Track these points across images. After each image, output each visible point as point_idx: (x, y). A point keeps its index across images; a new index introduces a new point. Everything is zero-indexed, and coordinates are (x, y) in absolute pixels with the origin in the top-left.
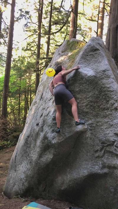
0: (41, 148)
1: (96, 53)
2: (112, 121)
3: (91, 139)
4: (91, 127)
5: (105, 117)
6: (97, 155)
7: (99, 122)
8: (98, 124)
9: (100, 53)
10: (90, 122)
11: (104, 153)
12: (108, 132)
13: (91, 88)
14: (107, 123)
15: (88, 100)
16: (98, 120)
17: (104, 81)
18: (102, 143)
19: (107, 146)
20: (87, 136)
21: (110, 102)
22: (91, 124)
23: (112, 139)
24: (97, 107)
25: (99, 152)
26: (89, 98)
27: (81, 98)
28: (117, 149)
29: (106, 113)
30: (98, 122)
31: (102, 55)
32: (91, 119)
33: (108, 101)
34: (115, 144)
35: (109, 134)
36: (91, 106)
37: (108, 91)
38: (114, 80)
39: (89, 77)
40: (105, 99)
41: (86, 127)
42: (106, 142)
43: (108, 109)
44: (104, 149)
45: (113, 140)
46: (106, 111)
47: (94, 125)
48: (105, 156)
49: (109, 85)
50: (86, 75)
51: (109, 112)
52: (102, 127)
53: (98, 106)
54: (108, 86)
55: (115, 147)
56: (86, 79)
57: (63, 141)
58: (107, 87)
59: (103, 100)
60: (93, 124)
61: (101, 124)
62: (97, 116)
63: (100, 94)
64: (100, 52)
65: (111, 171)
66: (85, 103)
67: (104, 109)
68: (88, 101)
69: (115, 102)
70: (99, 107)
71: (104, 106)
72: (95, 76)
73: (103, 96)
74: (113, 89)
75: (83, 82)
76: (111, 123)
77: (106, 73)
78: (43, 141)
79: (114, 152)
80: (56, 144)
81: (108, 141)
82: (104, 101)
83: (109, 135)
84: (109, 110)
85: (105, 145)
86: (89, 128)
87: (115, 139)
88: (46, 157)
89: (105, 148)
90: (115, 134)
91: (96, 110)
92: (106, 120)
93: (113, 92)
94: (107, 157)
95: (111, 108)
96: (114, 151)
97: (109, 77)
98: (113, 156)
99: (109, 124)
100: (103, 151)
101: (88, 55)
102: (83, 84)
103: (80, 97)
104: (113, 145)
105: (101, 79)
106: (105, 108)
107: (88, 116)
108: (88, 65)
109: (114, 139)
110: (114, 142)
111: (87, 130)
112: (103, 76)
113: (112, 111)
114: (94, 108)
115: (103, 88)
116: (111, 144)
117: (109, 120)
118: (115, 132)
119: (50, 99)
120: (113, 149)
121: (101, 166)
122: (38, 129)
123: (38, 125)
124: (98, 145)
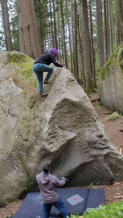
0: (39, 158)
2: (93, 128)
5: (89, 126)
6: (85, 151)
8: (84, 132)
10: (78, 131)
11: (90, 148)
13: (78, 109)
16: (83, 129)
17: (86, 104)
18: (88, 143)
20: (76, 140)
21: (91, 117)
23: (95, 139)
24: (82, 121)
25: (86, 149)
26: (76, 116)
28: (99, 144)
32: (78, 129)
34: (98, 142)
36: (78, 121)
37: (89, 110)
39: (75, 102)
40: (87, 115)
41: (76, 135)
42: (91, 142)
43: (90, 121)
44: (90, 146)
46: (89, 123)
47: (82, 133)
50: (73, 101)
51: (91, 123)
54: (89, 107)
56: (73, 103)
57: (59, 148)
60: (80, 132)
62: (82, 127)
63: (84, 113)
64: (75, 82)
65: (96, 158)
66: (73, 119)
67: (87, 122)
68: (76, 118)
69: (94, 117)
71: (87, 120)
72: (80, 101)
73: (86, 113)
76: (93, 130)
78: (41, 152)
79: (97, 147)
80: (54, 152)
81: (93, 141)
82: (87, 117)
83: (93, 137)
85: (91, 144)
86: (78, 135)
87: (97, 139)
90: (97, 136)
91: (82, 123)
92: (90, 129)
94: (92, 150)
95: (92, 120)
97: (88, 101)
98: (96, 149)
100: (89, 148)
101: (68, 85)
103: (69, 116)
104: (96, 143)
105: (84, 103)
107: (76, 128)
111: (77, 137)
112: (85, 101)
113: (93, 122)
114: (80, 122)
115: (86, 109)
116: (95, 143)
117: (91, 128)
118: (97, 135)
119: (34, 118)
120: (96, 145)
121: (88, 157)
122: (28, 144)
123: (27, 140)
124: (86, 145)
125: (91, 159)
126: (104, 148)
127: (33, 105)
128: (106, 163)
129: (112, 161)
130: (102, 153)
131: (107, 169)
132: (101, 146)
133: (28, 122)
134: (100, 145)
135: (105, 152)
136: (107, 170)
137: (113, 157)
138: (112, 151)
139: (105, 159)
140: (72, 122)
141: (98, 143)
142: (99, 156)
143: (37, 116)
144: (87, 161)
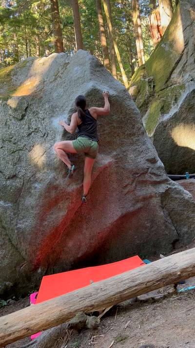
2: (140, 147)
3: (117, 173)
5: (132, 144)
6: (126, 190)
10: (115, 153)
11: (136, 185)
12: (139, 160)
15: (110, 126)
16: (123, 149)
17: (128, 102)
18: (133, 174)
19: (140, 176)
21: (137, 126)
22: (116, 155)
23: (145, 166)
24: (121, 134)
25: (129, 185)
26: (111, 123)
27: (100, 125)
28: (151, 175)
30: (124, 152)
33: (134, 125)
34: (150, 170)
37: (134, 114)
40: (130, 123)
41: (111, 161)
42: (138, 172)
43: (134, 134)
44: (135, 181)
46: (132, 137)
47: (121, 155)
48: (137, 189)
54: (133, 108)
55: (149, 174)
60: (119, 155)
62: (121, 145)
63: (125, 118)
65: (147, 202)
66: (106, 130)
67: (130, 135)
70: (124, 133)
71: (130, 131)
72: (118, 96)
76: (141, 150)
79: (149, 179)
81: (141, 169)
82: (130, 126)
83: (141, 163)
85: (137, 175)
86: (115, 160)
89: (136, 179)
90: (147, 160)
92: (135, 148)
95: (138, 133)
98: (147, 185)
99: (138, 150)
100: (134, 184)
104: (147, 172)
105: (124, 100)
107: (110, 147)
108: (103, 83)
109: (147, 166)
110: (148, 169)
111: (112, 164)
112: (125, 97)
113: (139, 136)
115: (128, 111)
116: (145, 172)
117: (137, 147)
118: (147, 158)
119: (30, 134)
120: (147, 177)
121: (133, 202)
122: (17, 183)
123: (14, 177)
124: (128, 178)
125: (139, 205)
126: (160, 183)
127: (24, 113)
128: (164, 210)
129: (173, 205)
130: (157, 192)
131: (167, 221)
132: (155, 178)
133: (15, 144)
134: (153, 176)
135: (162, 189)
136: (167, 224)
137: (176, 198)
138: (174, 187)
139: (162, 202)
140: (104, 134)
142: (151, 197)
143: (36, 129)
144: (132, 209)
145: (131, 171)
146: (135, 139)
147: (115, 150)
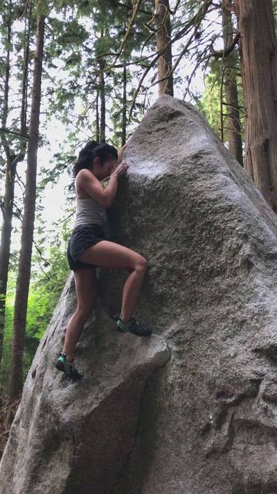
0: (35, 447)
1: (175, 123)
2: (240, 307)
3: (182, 386)
4: (178, 344)
5: (217, 299)
6: (208, 445)
7: (201, 320)
8: (199, 329)
9: (185, 120)
10: (174, 327)
11: (232, 433)
12: (231, 351)
13: (165, 214)
14: (224, 318)
15: (159, 254)
16: (196, 315)
17: (200, 184)
18: (219, 395)
19: (236, 403)
20: (171, 378)
21: (227, 244)
22: (178, 332)
23: (248, 372)
24: (188, 272)
25: (213, 431)
26: (161, 248)
28: (270, 407)
29: (217, 284)
30: (197, 323)
31: (192, 124)
32: (175, 315)
33: (220, 244)
34: (262, 387)
35: (235, 355)
36: (171, 271)
37: (216, 212)
38: (229, 179)
39: (154, 181)
40: (209, 239)
41: (165, 348)
42: (230, 388)
43: (221, 272)
44: (229, 418)
45: (254, 377)
46: (217, 280)
48: (236, 445)
49: (216, 193)
51: (229, 281)
52: (213, 337)
53: (191, 268)
54: (213, 196)
55: (261, 402)
56: (145, 190)
57: (95, 409)
58: (209, 200)
59: (203, 246)
60: (182, 331)
61: (206, 326)
62: (191, 302)
63: (193, 227)
64: (184, 118)
67: (211, 274)
68: (161, 256)
69: (241, 241)
70: (194, 269)
71: (210, 262)
72: (171, 176)
73: (203, 230)
74: (230, 203)
75: (140, 203)
77: (201, 161)
78: (40, 421)
79: (263, 420)
80: (73, 424)
81: (237, 381)
82: (208, 247)
83: (237, 360)
84: (228, 273)
85: (229, 400)
86: (175, 348)
87: (259, 369)
88: (52, 475)
89: (231, 411)
90: (256, 351)
91: (188, 282)
92: (223, 310)
93: (229, 211)
94: (242, 446)
95: (232, 263)
96: (260, 418)
97: (214, 171)
98: (262, 439)
99: (233, 319)
100: (226, 426)
101: (150, 133)
102: (140, 208)
104: (255, 394)
105: (189, 180)
106: (212, 269)
107: (166, 310)
108: (152, 155)
109: (254, 373)
110: (257, 383)
111: (170, 358)
112: (196, 172)
113: (236, 275)
114: (180, 278)
115: (199, 206)
117: (231, 307)
118: (255, 345)
124: (208, 405)
141: (265, 398)
145: (212, 385)
146: (224, 282)
147: (175, 317)
